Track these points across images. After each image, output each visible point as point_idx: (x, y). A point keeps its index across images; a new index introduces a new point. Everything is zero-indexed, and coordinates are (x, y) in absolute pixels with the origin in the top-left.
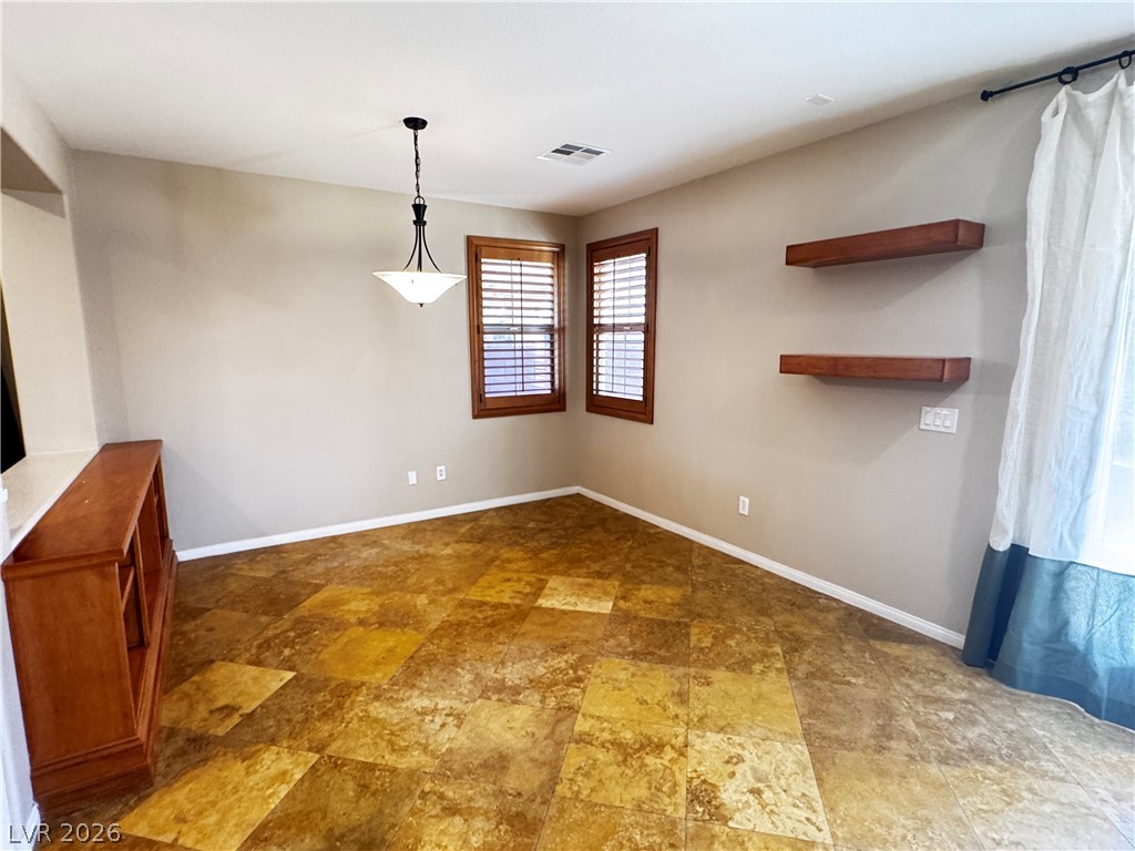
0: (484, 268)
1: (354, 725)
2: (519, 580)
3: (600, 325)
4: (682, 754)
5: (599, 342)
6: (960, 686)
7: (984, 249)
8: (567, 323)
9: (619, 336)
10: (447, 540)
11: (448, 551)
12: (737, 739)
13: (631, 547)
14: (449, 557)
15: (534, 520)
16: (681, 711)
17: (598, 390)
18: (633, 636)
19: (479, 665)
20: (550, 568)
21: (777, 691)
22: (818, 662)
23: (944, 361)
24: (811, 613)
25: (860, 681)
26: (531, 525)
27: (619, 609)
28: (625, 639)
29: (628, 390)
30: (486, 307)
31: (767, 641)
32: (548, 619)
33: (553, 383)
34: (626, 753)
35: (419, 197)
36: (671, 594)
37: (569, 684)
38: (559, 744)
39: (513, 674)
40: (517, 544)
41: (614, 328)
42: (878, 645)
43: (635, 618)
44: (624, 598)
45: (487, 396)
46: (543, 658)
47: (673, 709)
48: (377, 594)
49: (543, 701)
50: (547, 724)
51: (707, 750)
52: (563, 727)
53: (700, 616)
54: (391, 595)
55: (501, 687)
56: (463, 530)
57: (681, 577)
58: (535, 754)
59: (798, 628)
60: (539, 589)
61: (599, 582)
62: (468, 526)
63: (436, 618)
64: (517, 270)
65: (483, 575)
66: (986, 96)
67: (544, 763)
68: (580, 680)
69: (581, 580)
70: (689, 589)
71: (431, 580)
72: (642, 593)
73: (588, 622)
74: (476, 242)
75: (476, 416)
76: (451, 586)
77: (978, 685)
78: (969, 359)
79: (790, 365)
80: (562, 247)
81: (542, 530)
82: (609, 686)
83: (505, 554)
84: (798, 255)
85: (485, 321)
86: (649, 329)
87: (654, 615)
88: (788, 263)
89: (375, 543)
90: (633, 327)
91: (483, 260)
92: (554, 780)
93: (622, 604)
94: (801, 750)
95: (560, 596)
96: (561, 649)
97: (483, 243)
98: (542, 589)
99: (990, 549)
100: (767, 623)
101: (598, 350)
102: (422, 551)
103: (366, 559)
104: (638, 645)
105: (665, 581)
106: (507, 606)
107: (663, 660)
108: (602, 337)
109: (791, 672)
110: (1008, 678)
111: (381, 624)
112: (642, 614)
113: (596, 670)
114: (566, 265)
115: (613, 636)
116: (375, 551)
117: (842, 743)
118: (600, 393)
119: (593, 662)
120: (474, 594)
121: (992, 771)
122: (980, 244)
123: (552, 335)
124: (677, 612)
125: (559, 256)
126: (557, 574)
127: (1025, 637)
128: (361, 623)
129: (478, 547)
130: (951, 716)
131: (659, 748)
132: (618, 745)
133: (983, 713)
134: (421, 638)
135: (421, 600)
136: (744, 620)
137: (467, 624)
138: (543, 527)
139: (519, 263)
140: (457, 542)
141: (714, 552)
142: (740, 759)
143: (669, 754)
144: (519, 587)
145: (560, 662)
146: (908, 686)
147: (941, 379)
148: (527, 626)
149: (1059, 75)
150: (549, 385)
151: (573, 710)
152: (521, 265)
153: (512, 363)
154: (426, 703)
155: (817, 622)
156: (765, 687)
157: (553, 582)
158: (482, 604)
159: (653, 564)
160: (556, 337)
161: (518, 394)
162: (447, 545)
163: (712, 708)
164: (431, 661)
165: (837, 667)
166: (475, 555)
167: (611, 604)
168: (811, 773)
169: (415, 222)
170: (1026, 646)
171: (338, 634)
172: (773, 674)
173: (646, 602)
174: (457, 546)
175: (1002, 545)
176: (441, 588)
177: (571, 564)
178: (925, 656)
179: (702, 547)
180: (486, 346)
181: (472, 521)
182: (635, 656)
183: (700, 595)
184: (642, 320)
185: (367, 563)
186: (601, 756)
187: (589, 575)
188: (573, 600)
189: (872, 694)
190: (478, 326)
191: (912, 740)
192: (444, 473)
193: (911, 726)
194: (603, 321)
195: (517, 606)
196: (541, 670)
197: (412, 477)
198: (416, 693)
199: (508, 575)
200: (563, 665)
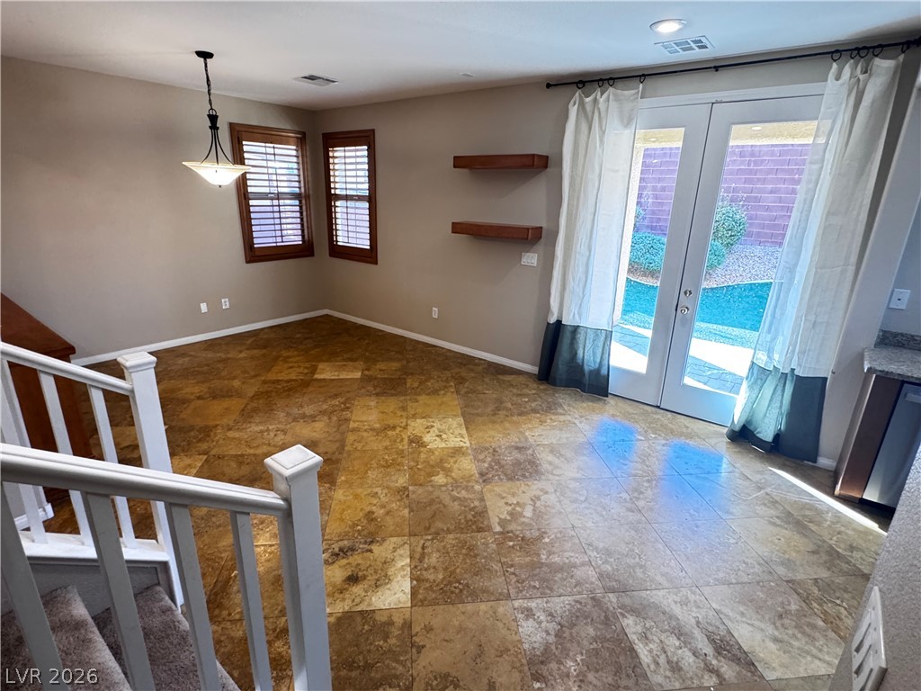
0: (245, 148)
1: (221, 442)
2: (299, 367)
3: (335, 194)
4: (404, 428)
5: (335, 207)
6: (533, 388)
7: (548, 169)
8: (311, 192)
9: (351, 204)
10: (239, 348)
11: (242, 355)
12: (431, 420)
13: (368, 344)
14: (245, 358)
15: (299, 333)
16: (404, 414)
17: (337, 241)
18: (375, 387)
19: (287, 409)
20: (319, 359)
21: (452, 400)
22: (471, 387)
23: (528, 229)
24: (471, 366)
25: (491, 392)
26: (298, 336)
27: (366, 375)
28: (371, 388)
29: (359, 241)
30: (250, 179)
31: (447, 381)
32: (323, 384)
33: (303, 236)
34: (377, 432)
35: (212, 109)
36: (395, 365)
37: (343, 410)
38: (343, 433)
39: (309, 410)
40: (291, 347)
41: (347, 198)
42: (500, 377)
43: (376, 378)
44: (368, 369)
45: (255, 246)
46: (324, 401)
47: (399, 413)
48: (203, 382)
49: (330, 418)
50: (334, 427)
51: (417, 426)
52: (344, 427)
53: (412, 374)
54: (213, 382)
55: (304, 416)
56: (249, 342)
57: (400, 357)
58: (331, 438)
59: (463, 374)
60: (314, 370)
61: (352, 363)
62: (252, 340)
63: (251, 391)
64: (271, 151)
65: (273, 366)
66: (549, 86)
67: (337, 441)
68: (348, 408)
69: (338, 363)
70: (405, 362)
71: (239, 372)
72: (378, 367)
73: (348, 383)
74: (237, 128)
75: (248, 261)
76: (253, 373)
77: (541, 387)
78: (541, 228)
79: (458, 228)
80: (304, 134)
81: (307, 338)
82: (365, 409)
83: (285, 354)
84: (460, 162)
85: (250, 190)
86: (372, 199)
87: (386, 376)
88: (455, 167)
89: (183, 355)
90: (360, 198)
91: (244, 143)
92: (343, 446)
93: (366, 373)
94: (461, 420)
95: (326, 372)
96: (336, 396)
97: (243, 129)
98: (316, 370)
99: (548, 323)
100: (448, 374)
101: (335, 213)
102: (223, 356)
103: (182, 365)
104: (378, 390)
105: (391, 359)
106: (296, 380)
107: (392, 395)
108: (338, 203)
109: (458, 392)
110: (553, 383)
111: (214, 398)
112: (379, 376)
113: (356, 403)
114: (308, 148)
115: (363, 388)
116: (187, 359)
117: (478, 415)
118: (339, 243)
119: (354, 400)
120: (272, 376)
121: (538, 415)
122: (546, 167)
123: (300, 202)
124: (399, 373)
125: (301, 142)
126: (323, 361)
127: (560, 362)
128: (199, 398)
129: (264, 351)
130: (527, 400)
131: (394, 428)
132: (372, 429)
133: (540, 397)
134: (245, 401)
135: (236, 383)
136: (435, 374)
137: (272, 391)
138: (307, 336)
139: (272, 145)
140: (248, 349)
141: (418, 342)
142: (432, 426)
143: (398, 429)
144: (301, 370)
145: (336, 402)
146: (511, 391)
147: (527, 239)
148: (310, 389)
149: (576, 83)
150: (300, 238)
151: (347, 420)
152: (274, 148)
153: (271, 221)
154: (261, 428)
155: (472, 370)
156: (445, 399)
157: (321, 366)
158: (278, 381)
159: (383, 352)
160: (304, 201)
161: (278, 244)
162: (241, 352)
163: (419, 410)
164: (255, 410)
165: (480, 388)
166: (264, 355)
167: (360, 374)
168: (464, 426)
169: (210, 127)
170: (560, 366)
171: (185, 406)
172: (449, 394)
173: (380, 370)
174: (248, 352)
175: (552, 320)
176: (247, 375)
177: (331, 356)
178: (521, 379)
179: (411, 340)
180: (252, 209)
181: (254, 336)
182: (377, 395)
183: (411, 364)
184: (366, 193)
185: (184, 367)
186: (365, 434)
187: (344, 360)
188: (336, 373)
189: (494, 396)
190: (245, 194)
191: (508, 409)
192: (228, 304)
193: (509, 405)
194: (338, 192)
195: (302, 380)
196: (325, 407)
197: (204, 307)
198: (253, 425)
199: (291, 365)
200: (337, 403)
